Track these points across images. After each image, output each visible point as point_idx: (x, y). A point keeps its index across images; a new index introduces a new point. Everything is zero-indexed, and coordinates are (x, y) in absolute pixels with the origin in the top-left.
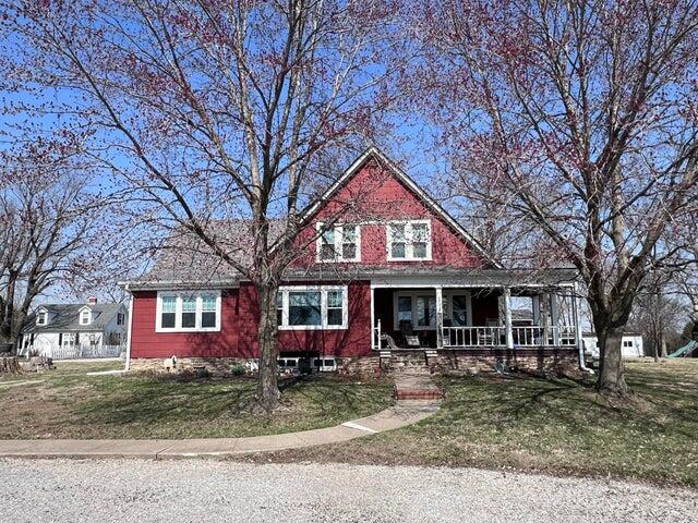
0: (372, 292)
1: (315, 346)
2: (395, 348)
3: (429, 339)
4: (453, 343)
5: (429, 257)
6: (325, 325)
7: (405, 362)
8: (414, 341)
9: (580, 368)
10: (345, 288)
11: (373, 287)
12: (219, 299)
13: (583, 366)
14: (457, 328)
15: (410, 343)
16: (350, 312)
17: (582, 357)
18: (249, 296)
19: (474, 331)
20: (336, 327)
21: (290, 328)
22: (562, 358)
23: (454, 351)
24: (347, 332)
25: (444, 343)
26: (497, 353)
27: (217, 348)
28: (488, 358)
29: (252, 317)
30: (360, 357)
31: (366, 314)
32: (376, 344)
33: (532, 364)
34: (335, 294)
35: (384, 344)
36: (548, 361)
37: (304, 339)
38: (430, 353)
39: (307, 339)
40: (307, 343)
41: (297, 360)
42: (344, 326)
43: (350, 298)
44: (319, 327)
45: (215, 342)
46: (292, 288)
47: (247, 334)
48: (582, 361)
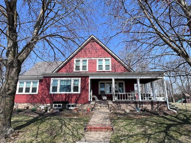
0: (89, 80)
1: (68, 100)
2: (98, 100)
3: (110, 97)
4: (119, 99)
5: (110, 70)
6: (72, 92)
7: (100, 106)
8: (105, 98)
9: (168, 109)
10: (80, 79)
11: (90, 78)
12: (38, 83)
13: (169, 108)
14: (120, 93)
15: (104, 99)
16: (81, 87)
17: (168, 105)
18: (46, 81)
19: (126, 94)
20: (76, 93)
21: (60, 93)
22: (161, 105)
23: (119, 102)
24: (80, 94)
25: (115, 99)
26: (136, 103)
27: (36, 100)
28: (132, 105)
29: (47, 89)
30: (84, 104)
31: (87, 88)
32: (90, 99)
33: (149, 107)
34: (76, 81)
35: (94, 99)
36: (156, 106)
37: (64, 97)
38: (110, 103)
39: (66, 97)
40: (66, 99)
41: (61, 104)
42: (79, 92)
43: (81, 82)
44: (70, 93)
45: (36, 98)
46: (61, 79)
47: (45, 95)
48: (168, 106)
